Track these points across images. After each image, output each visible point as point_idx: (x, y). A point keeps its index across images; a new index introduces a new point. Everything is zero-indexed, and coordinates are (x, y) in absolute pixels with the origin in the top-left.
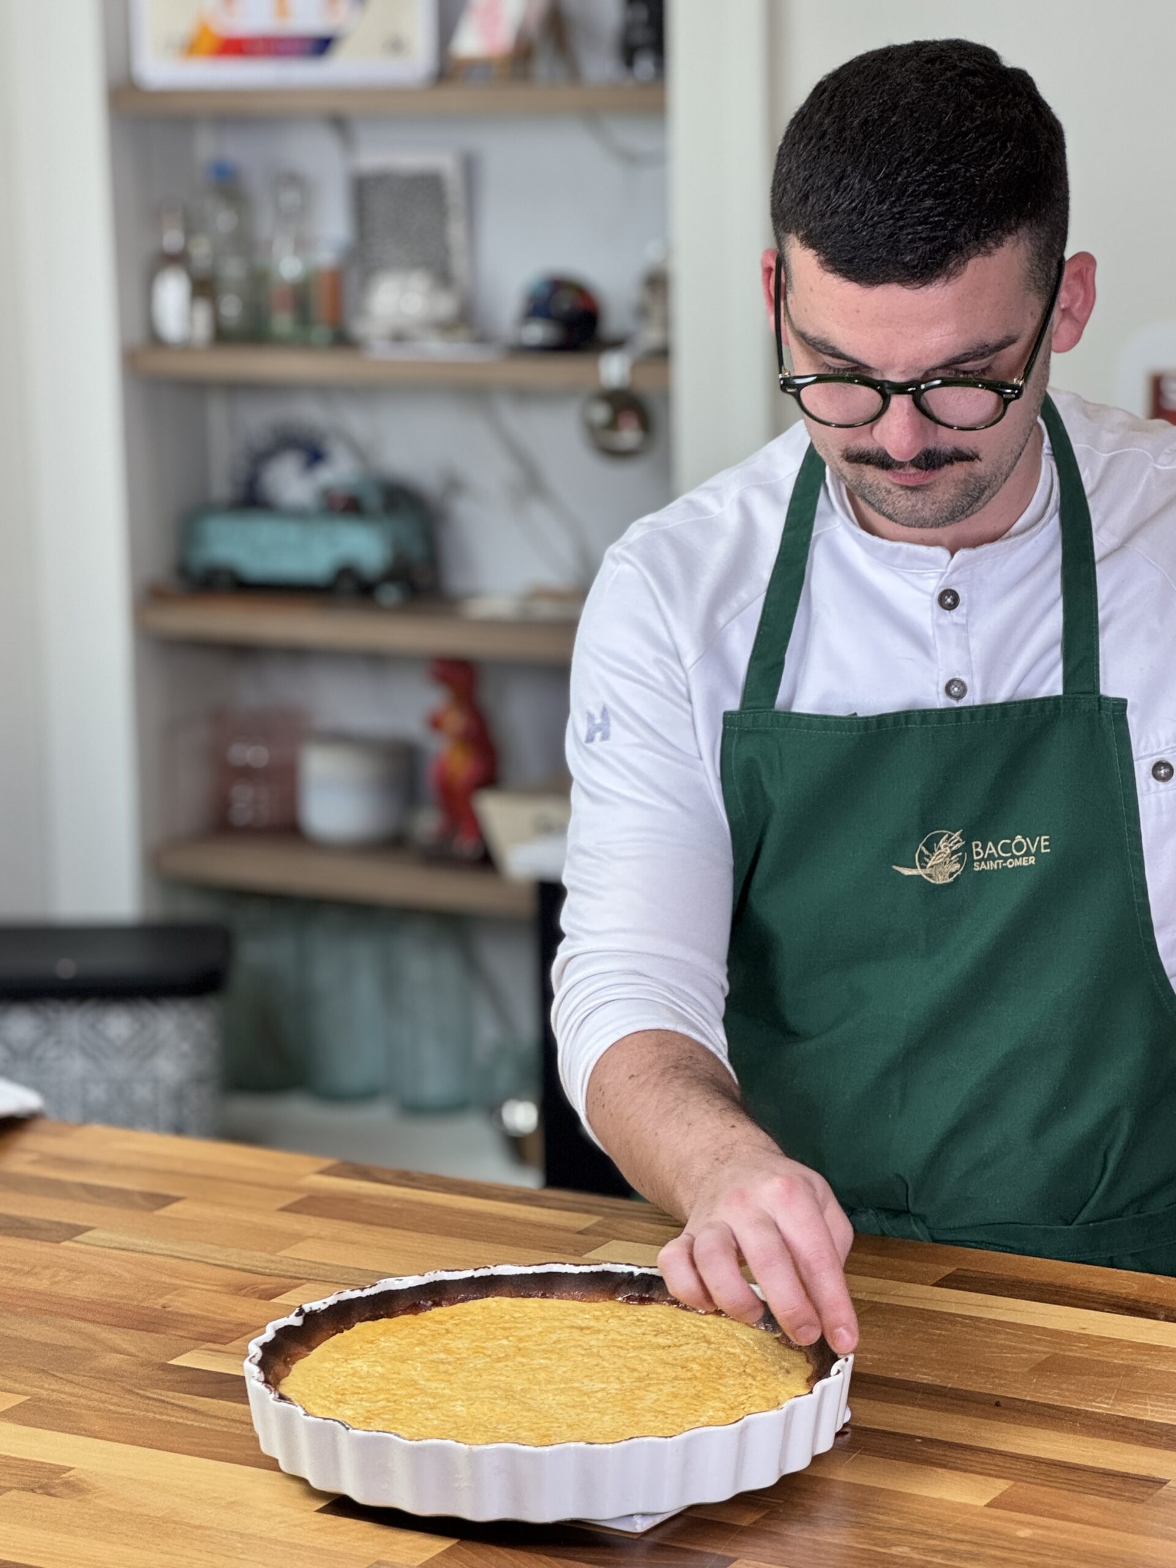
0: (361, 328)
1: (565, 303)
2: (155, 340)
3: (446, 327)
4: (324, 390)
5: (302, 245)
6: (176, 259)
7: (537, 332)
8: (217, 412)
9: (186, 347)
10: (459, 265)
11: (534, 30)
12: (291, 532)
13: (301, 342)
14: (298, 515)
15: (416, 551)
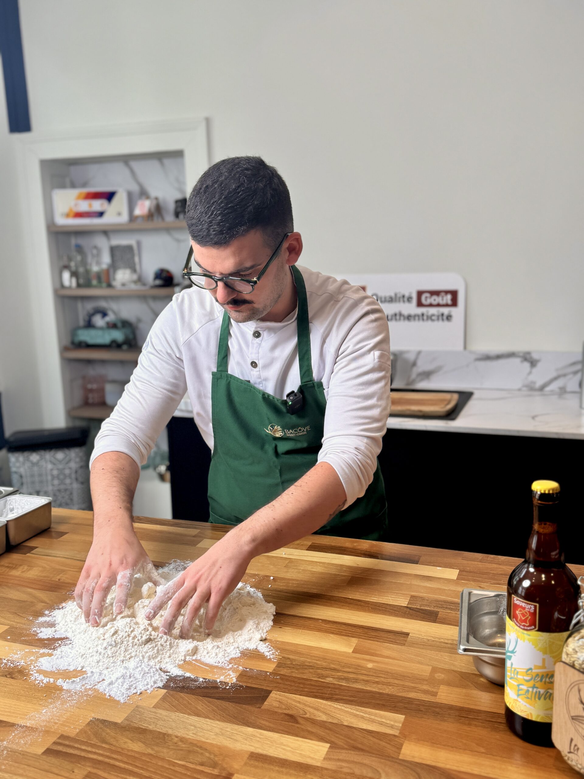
0: (114, 283)
1: (164, 275)
2: (63, 286)
3: (135, 282)
4: (105, 298)
5: (98, 263)
6: (66, 267)
7: (158, 282)
8: (80, 305)
9: (70, 288)
10: (138, 267)
11: (153, 210)
12: (100, 333)
13: (99, 286)
14: (101, 328)
15: (131, 336)
